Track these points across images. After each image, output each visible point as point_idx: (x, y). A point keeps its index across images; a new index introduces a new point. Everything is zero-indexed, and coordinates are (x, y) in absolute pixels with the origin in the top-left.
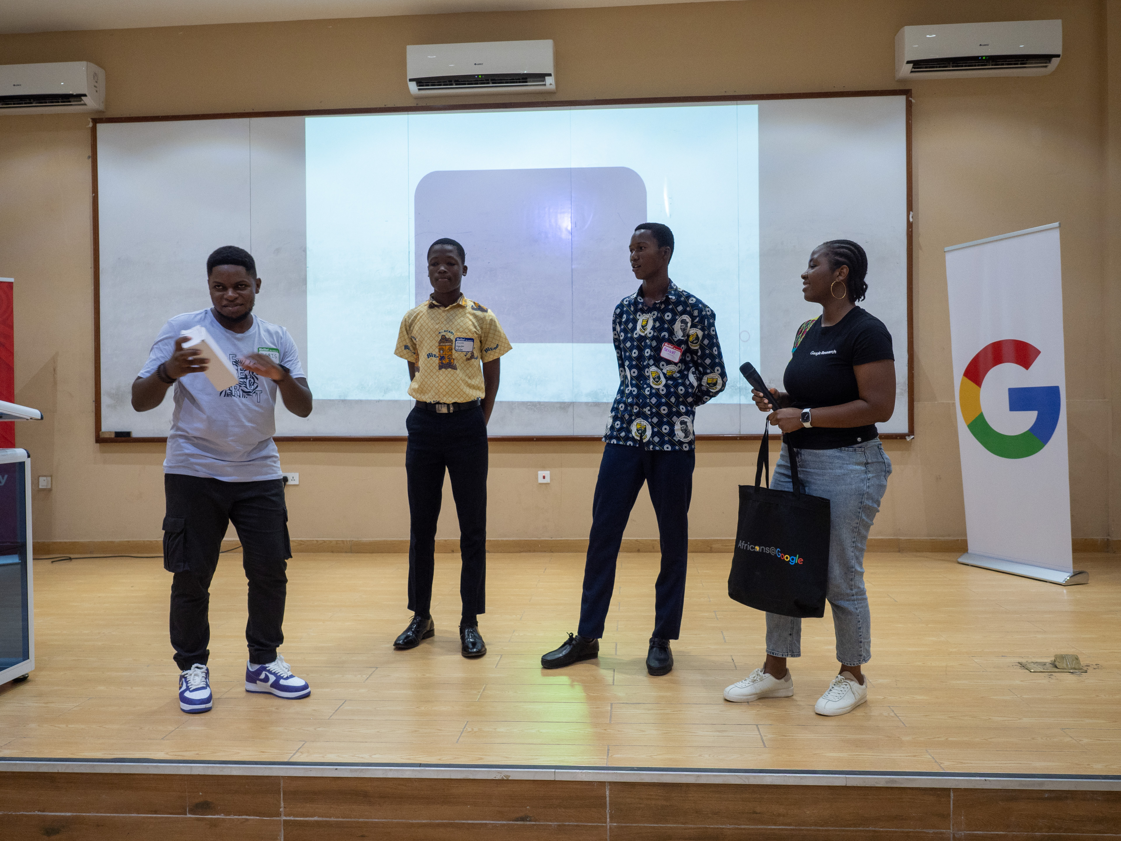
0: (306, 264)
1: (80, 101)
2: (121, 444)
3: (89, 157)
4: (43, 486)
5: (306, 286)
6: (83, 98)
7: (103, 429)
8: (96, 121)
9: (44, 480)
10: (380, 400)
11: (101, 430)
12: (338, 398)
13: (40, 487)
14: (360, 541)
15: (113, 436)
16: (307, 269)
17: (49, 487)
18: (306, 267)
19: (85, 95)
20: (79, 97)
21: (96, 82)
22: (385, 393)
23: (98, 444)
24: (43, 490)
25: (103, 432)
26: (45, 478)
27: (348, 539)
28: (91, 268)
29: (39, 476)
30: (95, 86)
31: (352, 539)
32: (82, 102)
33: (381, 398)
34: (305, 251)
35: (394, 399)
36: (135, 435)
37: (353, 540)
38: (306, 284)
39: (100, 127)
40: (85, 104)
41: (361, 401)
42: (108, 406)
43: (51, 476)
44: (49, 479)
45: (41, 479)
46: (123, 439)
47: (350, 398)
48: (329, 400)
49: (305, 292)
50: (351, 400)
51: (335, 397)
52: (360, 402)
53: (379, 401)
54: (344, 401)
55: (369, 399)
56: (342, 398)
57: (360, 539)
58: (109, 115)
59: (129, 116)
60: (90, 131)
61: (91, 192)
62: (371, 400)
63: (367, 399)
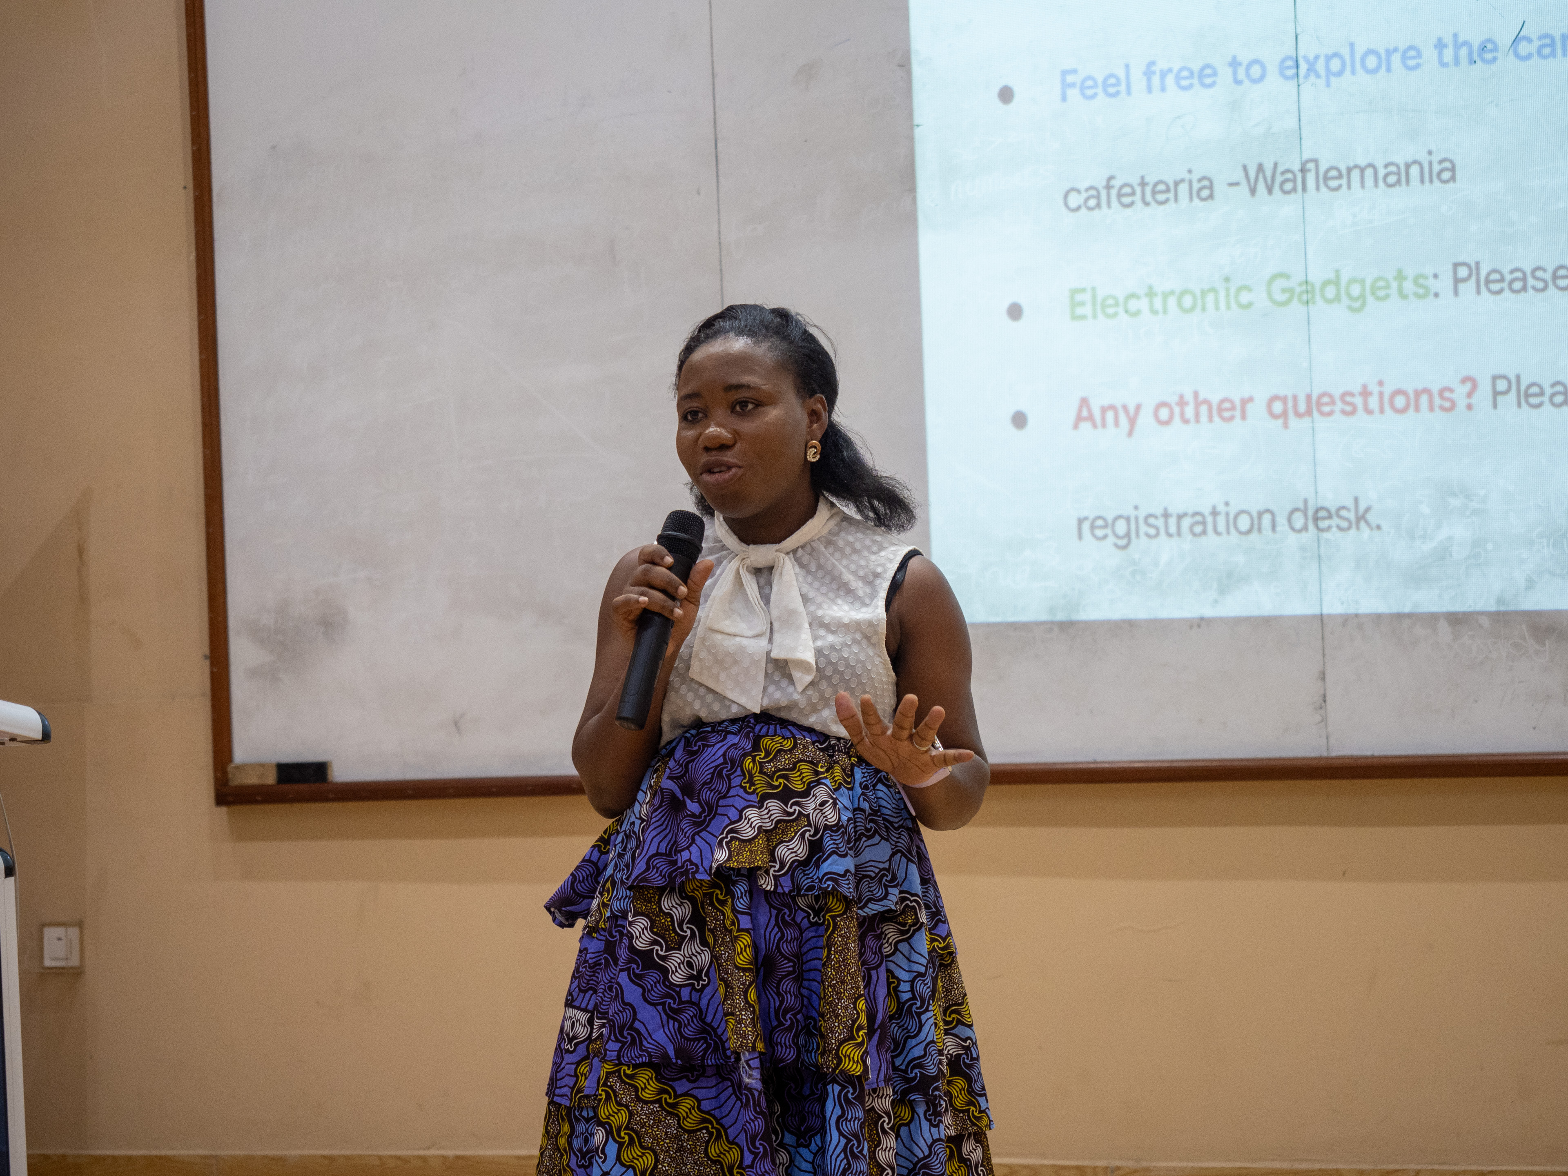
0: (910, 116)
2: (298, 806)
4: (57, 959)
5: (914, 199)
7: (241, 753)
9: (59, 939)
10: (1202, 619)
11: (229, 757)
12: (1044, 617)
13: (48, 963)
14: (1147, 1169)
15: (271, 779)
16: (917, 132)
17: (75, 962)
18: (912, 127)
22: (1222, 591)
23: (223, 810)
24: (59, 972)
25: (238, 767)
26: (60, 931)
28: (185, 188)
29: (44, 925)
33: (1208, 612)
34: (905, 65)
35: (1256, 612)
36: (341, 772)
37: (1117, 1169)
38: (912, 190)
41: (1131, 624)
42: (254, 673)
43: (80, 924)
44: (74, 932)
45: (50, 934)
46: (303, 787)
47: (1090, 613)
48: (1012, 624)
49: (908, 222)
50: (1094, 622)
51: (1032, 609)
52: (1128, 626)
53: (1201, 622)
54: (1066, 626)
55: (1164, 614)
56: (1060, 617)
62: (1171, 621)
63: (1152, 616)
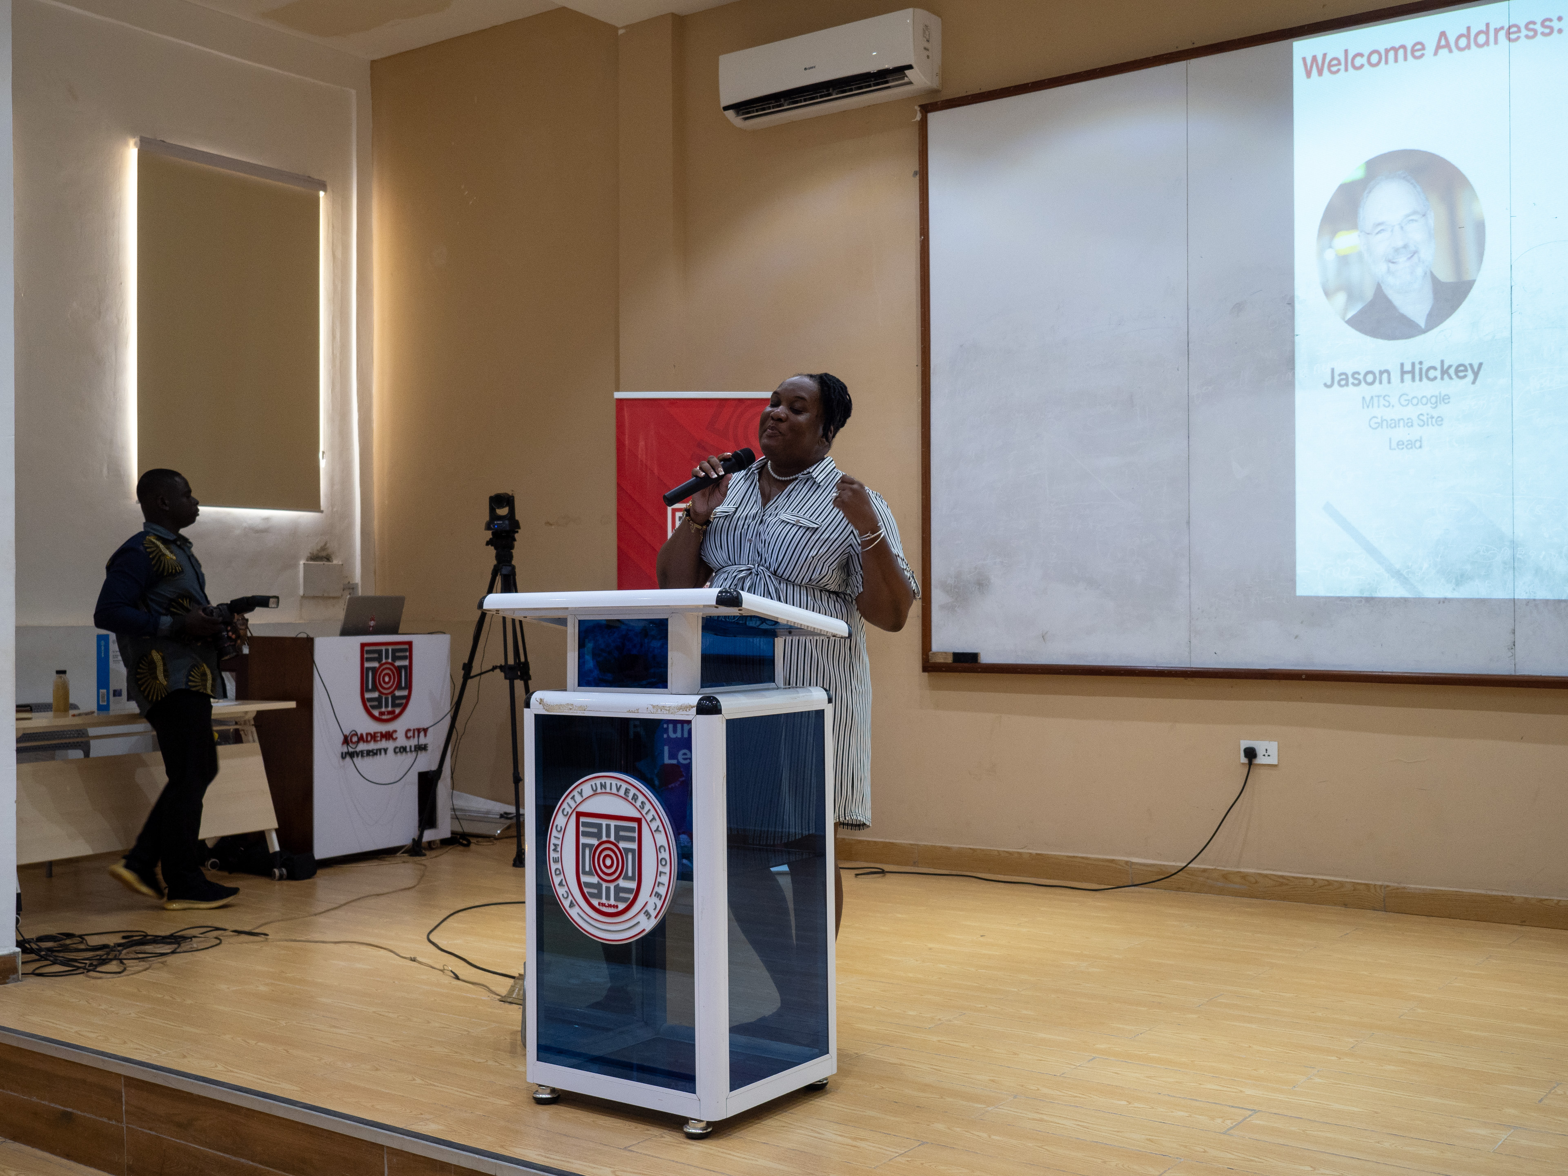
0: (1293, 330)
1: (903, 78)
2: (963, 674)
3: (915, 173)
5: (1294, 373)
6: (907, 72)
7: (936, 647)
8: (927, 109)
10: (1446, 598)
11: (930, 648)
14: (1404, 888)
15: (950, 660)
16: (1296, 338)
18: (1293, 336)
19: (910, 67)
20: (900, 71)
21: (928, 41)
22: (1458, 584)
23: (926, 674)
25: (934, 653)
27: (1380, 883)
28: (917, 365)
30: (925, 49)
31: (1386, 883)
32: (906, 80)
33: (1449, 595)
34: (1291, 303)
35: (1476, 597)
36: (986, 658)
37: (1388, 886)
38: (1293, 368)
39: (934, 118)
40: (910, 83)
42: (942, 607)
46: (966, 665)
47: (1382, 593)
48: (1339, 597)
49: (1290, 385)
50: (1385, 598)
51: (1351, 590)
52: (1404, 601)
53: (1445, 600)
54: (1369, 600)
56: (1366, 594)
57: (1402, 885)
58: (948, 94)
59: (979, 92)
60: (917, 127)
61: (919, 235)
62: (1428, 599)
63: (1418, 596)
